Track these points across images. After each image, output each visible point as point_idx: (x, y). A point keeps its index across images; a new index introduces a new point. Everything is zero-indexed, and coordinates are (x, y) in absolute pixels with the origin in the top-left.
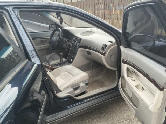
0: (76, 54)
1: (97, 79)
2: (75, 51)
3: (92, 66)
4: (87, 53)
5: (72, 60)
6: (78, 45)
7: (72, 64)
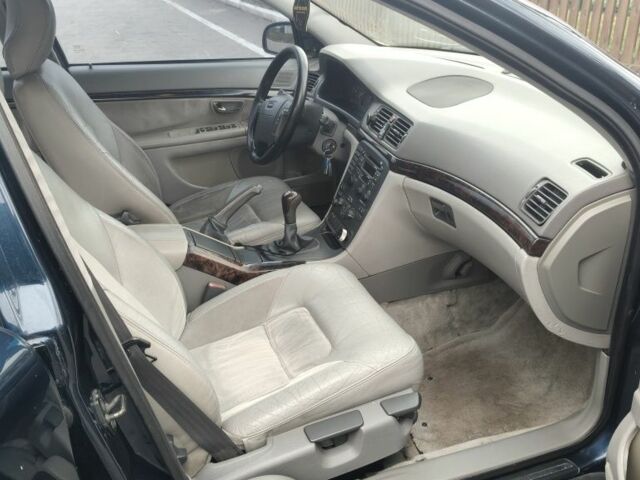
0: (368, 203)
1: (474, 344)
2: (367, 188)
3: (457, 274)
4: (435, 210)
5: (345, 232)
6: (388, 157)
7: (343, 255)
